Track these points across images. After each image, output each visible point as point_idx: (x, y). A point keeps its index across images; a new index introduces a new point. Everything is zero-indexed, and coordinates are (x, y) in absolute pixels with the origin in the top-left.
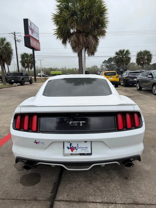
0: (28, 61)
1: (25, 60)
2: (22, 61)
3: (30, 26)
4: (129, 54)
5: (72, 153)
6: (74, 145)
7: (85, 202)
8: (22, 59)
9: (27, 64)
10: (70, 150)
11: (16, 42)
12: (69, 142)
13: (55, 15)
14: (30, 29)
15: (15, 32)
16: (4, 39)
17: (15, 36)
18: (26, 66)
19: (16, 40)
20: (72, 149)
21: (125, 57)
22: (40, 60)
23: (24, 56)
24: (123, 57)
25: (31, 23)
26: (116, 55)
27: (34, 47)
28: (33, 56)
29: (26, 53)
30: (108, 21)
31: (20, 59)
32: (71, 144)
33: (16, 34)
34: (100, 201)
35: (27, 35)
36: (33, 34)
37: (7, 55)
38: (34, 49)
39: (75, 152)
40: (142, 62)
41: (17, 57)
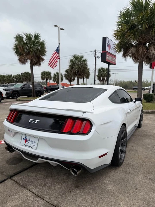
0: (104, 75)
1: (101, 74)
2: (98, 75)
3: (108, 43)
5: (25, 144)
6: (28, 138)
7: (25, 188)
8: (99, 73)
9: (103, 77)
10: (25, 141)
11: (96, 58)
12: (25, 135)
13: (116, 31)
14: (108, 46)
15: (96, 50)
16: (82, 57)
17: (96, 53)
18: (101, 79)
19: (97, 56)
20: (26, 141)
22: (115, 73)
23: (101, 70)
25: (109, 40)
27: (109, 62)
28: (108, 70)
29: (103, 67)
31: (97, 74)
32: (26, 137)
33: (97, 52)
34: (34, 192)
35: (104, 52)
36: (110, 49)
37: (83, 70)
38: (109, 63)
39: (27, 144)
41: (95, 72)
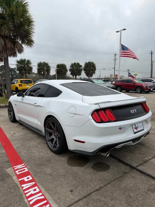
4: (30, 64)
5: (137, 131)
12: (134, 124)
20: (136, 128)
21: (27, 67)
24: (25, 66)
26: (18, 63)
30: (33, 32)
40: (43, 73)
